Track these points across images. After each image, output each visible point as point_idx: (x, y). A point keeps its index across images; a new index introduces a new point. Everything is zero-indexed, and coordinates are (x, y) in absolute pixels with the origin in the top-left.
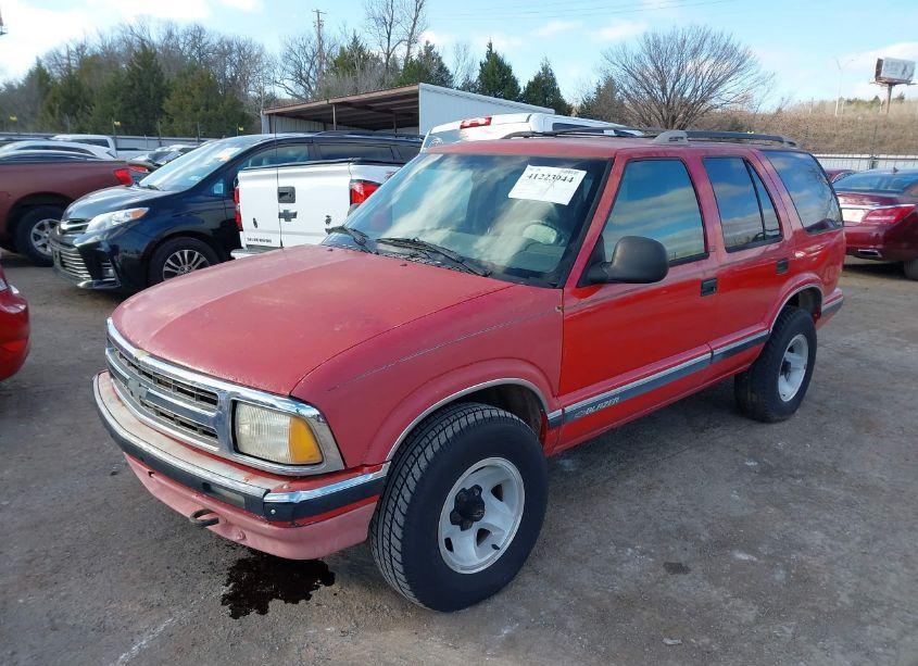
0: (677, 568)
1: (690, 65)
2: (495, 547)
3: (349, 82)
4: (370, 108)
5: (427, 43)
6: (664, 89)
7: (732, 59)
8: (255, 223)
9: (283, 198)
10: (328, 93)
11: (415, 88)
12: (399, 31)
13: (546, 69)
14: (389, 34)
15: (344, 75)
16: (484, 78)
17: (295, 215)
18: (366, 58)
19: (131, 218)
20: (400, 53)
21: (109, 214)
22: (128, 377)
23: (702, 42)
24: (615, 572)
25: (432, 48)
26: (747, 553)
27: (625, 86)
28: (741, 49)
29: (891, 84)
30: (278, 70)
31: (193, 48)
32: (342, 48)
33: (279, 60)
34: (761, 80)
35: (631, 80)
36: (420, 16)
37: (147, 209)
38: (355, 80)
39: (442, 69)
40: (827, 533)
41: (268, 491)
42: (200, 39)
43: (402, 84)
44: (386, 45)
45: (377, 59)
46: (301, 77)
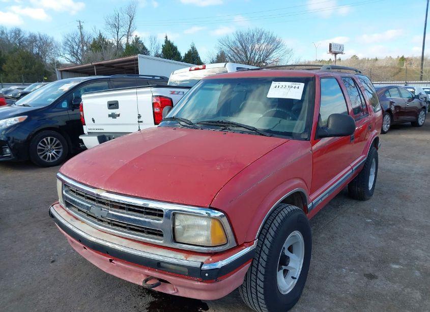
0: (371, 277)
1: (257, 46)
2: (293, 278)
3: (99, 54)
4: (113, 67)
5: (136, 36)
6: (247, 57)
7: (274, 43)
8: (93, 121)
9: (111, 107)
10: (89, 61)
11: (136, 56)
12: (123, 30)
13: (193, 48)
14: (118, 32)
15: (96, 52)
16: (165, 52)
17: (119, 115)
18: (106, 44)
19: (18, 122)
20: (124, 41)
21: (4, 120)
22: (90, 206)
23: (261, 36)
24: (344, 282)
25: (138, 38)
26: (397, 264)
27: (230, 55)
28: (277, 39)
29: (336, 54)
30: (62, 49)
31: (15, 39)
32: (94, 39)
33: (62, 44)
34: (287, 52)
35: (232, 53)
36: (132, 23)
37: (26, 116)
38: (102, 54)
39: (144, 48)
40: (422, 250)
41: (202, 264)
42: (19, 35)
43: (124, 56)
44: (116, 37)
45: (113, 44)
46: (74, 52)
